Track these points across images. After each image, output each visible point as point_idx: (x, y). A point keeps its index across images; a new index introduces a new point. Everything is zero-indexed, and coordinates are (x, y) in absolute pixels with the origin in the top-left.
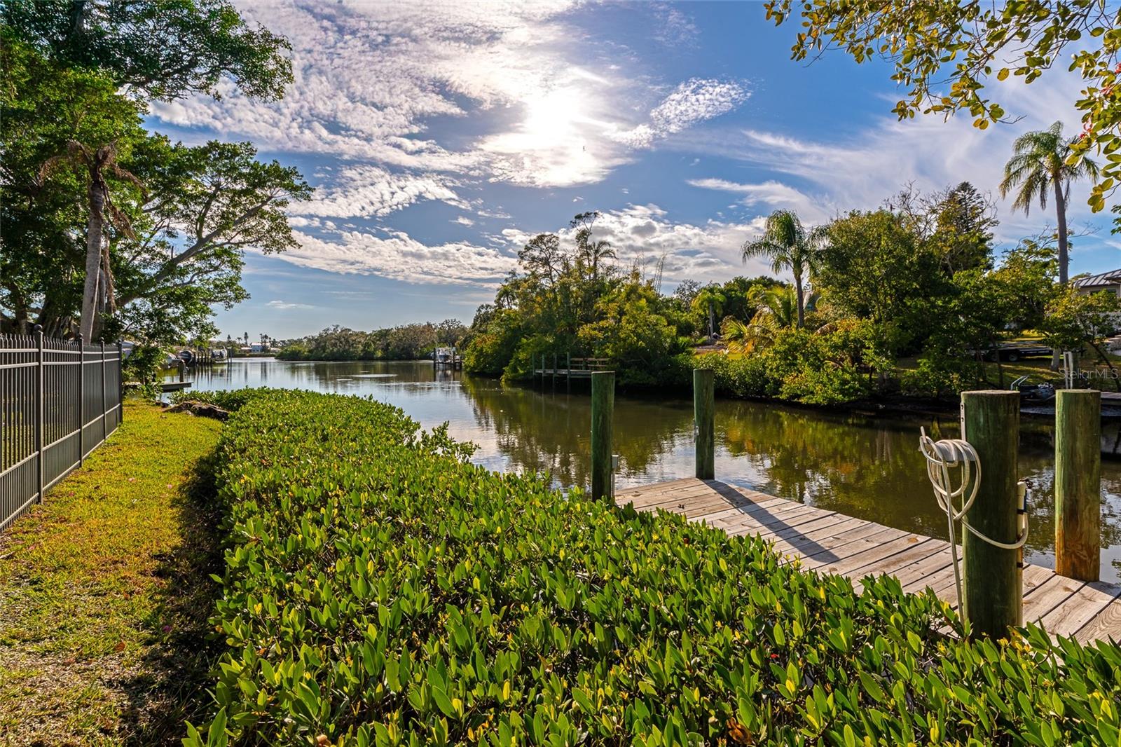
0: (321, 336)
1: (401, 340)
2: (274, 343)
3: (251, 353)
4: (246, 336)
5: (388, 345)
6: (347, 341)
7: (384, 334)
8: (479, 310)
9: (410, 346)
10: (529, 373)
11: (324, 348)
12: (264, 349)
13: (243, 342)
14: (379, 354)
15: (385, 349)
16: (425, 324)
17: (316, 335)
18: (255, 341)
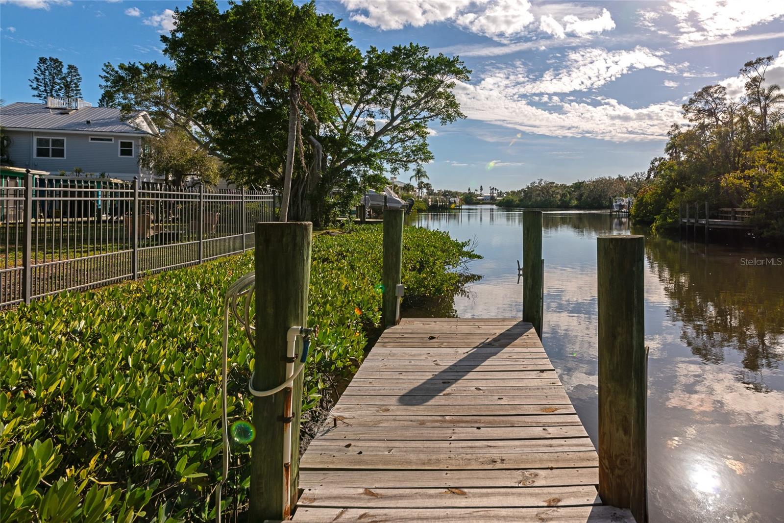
0: (528, 187)
1: (592, 191)
2: (500, 194)
3: (484, 202)
4: (481, 189)
5: (581, 195)
6: (548, 192)
7: (578, 186)
8: (652, 163)
9: (600, 196)
10: (676, 222)
11: (530, 198)
12: (492, 198)
13: (478, 193)
14: (574, 202)
15: (579, 198)
16: (616, 177)
17: (525, 187)
18: (487, 193)
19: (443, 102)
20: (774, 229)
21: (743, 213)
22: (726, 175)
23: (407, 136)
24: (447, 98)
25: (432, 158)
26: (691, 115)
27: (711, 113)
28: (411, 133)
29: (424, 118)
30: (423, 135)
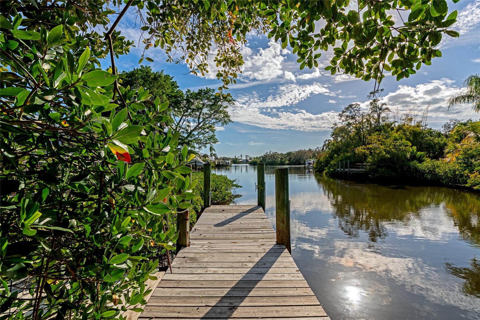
0: (264, 155)
1: (296, 156)
2: (251, 158)
3: (242, 162)
4: (241, 156)
5: (290, 159)
6: (274, 157)
7: (289, 154)
8: (325, 142)
9: (300, 159)
10: (335, 170)
11: (265, 160)
12: (247, 160)
13: (240, 158)
14: (287, 162)
15: (290, 160)
16: (308, 149)
17: (263, 155)
18: (244, 158)
19: (222, 115)
20: (380, 173)
21: (366, 165)
22: (358, 148)
23: (205, 131)
24: (224, 113)
25: (218, 142)
26: (343, 118)
27: (353, 118)
28: (207, 130)
29: (214, 123)
30: (213, 131)
